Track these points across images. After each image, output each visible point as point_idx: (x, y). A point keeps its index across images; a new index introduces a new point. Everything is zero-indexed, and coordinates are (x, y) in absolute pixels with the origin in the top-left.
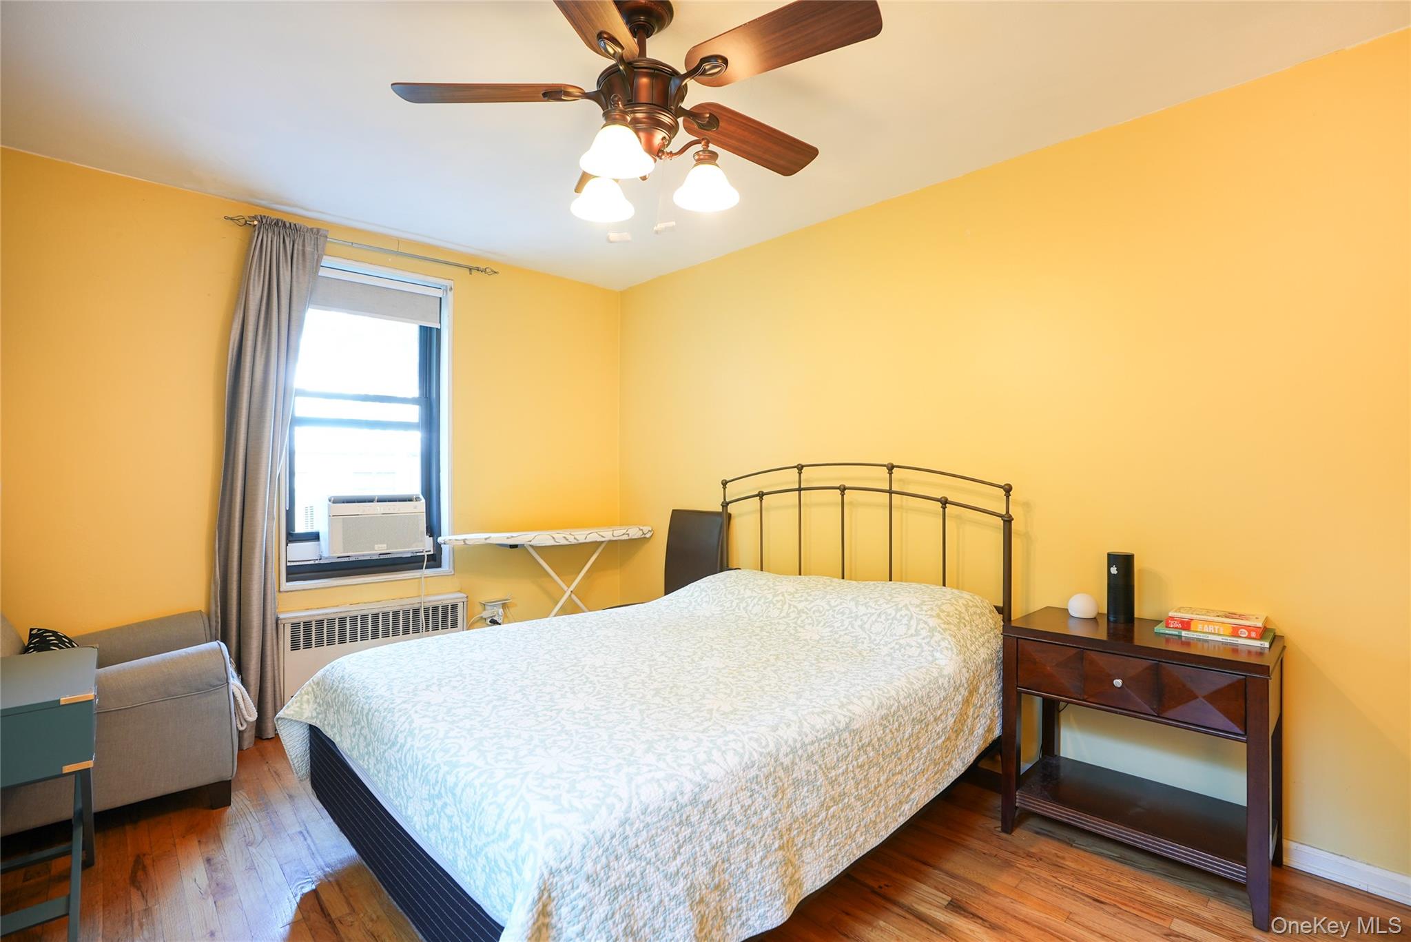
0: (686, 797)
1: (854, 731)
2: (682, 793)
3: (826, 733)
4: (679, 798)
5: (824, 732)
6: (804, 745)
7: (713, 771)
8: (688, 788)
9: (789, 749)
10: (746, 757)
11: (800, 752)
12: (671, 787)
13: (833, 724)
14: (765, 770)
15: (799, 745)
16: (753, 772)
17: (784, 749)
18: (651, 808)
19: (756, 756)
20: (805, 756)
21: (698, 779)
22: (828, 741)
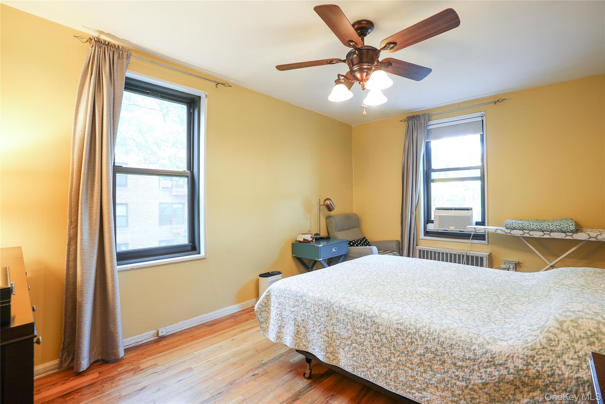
0: (299, 294)
1: (374, 322)
2: (299, 293)
3: (359, 312)
4: (298, 293)
5: (358, 311)
6: (345, 309)
7: (310, 294)
8: (301, 292)
9: (339, 306)
10: (322, 297)
11: (343, 310)
12: (298, 290)
13: (365, 312)
14: (326, 305)
15: (343, 307)
16: (321, 303)
17: (337, 304)
18: (291, 291)
19: (325, 299)
20: (344, 313)
21: (305, 292)
22: (357, 315)
